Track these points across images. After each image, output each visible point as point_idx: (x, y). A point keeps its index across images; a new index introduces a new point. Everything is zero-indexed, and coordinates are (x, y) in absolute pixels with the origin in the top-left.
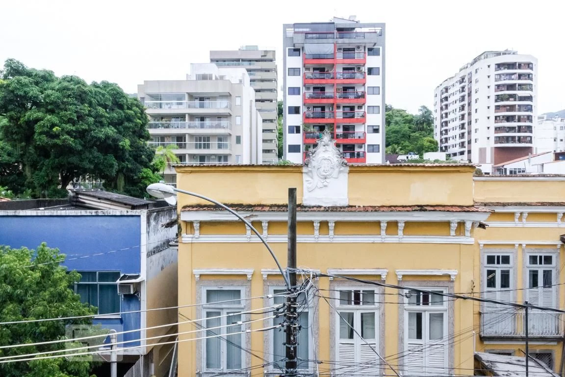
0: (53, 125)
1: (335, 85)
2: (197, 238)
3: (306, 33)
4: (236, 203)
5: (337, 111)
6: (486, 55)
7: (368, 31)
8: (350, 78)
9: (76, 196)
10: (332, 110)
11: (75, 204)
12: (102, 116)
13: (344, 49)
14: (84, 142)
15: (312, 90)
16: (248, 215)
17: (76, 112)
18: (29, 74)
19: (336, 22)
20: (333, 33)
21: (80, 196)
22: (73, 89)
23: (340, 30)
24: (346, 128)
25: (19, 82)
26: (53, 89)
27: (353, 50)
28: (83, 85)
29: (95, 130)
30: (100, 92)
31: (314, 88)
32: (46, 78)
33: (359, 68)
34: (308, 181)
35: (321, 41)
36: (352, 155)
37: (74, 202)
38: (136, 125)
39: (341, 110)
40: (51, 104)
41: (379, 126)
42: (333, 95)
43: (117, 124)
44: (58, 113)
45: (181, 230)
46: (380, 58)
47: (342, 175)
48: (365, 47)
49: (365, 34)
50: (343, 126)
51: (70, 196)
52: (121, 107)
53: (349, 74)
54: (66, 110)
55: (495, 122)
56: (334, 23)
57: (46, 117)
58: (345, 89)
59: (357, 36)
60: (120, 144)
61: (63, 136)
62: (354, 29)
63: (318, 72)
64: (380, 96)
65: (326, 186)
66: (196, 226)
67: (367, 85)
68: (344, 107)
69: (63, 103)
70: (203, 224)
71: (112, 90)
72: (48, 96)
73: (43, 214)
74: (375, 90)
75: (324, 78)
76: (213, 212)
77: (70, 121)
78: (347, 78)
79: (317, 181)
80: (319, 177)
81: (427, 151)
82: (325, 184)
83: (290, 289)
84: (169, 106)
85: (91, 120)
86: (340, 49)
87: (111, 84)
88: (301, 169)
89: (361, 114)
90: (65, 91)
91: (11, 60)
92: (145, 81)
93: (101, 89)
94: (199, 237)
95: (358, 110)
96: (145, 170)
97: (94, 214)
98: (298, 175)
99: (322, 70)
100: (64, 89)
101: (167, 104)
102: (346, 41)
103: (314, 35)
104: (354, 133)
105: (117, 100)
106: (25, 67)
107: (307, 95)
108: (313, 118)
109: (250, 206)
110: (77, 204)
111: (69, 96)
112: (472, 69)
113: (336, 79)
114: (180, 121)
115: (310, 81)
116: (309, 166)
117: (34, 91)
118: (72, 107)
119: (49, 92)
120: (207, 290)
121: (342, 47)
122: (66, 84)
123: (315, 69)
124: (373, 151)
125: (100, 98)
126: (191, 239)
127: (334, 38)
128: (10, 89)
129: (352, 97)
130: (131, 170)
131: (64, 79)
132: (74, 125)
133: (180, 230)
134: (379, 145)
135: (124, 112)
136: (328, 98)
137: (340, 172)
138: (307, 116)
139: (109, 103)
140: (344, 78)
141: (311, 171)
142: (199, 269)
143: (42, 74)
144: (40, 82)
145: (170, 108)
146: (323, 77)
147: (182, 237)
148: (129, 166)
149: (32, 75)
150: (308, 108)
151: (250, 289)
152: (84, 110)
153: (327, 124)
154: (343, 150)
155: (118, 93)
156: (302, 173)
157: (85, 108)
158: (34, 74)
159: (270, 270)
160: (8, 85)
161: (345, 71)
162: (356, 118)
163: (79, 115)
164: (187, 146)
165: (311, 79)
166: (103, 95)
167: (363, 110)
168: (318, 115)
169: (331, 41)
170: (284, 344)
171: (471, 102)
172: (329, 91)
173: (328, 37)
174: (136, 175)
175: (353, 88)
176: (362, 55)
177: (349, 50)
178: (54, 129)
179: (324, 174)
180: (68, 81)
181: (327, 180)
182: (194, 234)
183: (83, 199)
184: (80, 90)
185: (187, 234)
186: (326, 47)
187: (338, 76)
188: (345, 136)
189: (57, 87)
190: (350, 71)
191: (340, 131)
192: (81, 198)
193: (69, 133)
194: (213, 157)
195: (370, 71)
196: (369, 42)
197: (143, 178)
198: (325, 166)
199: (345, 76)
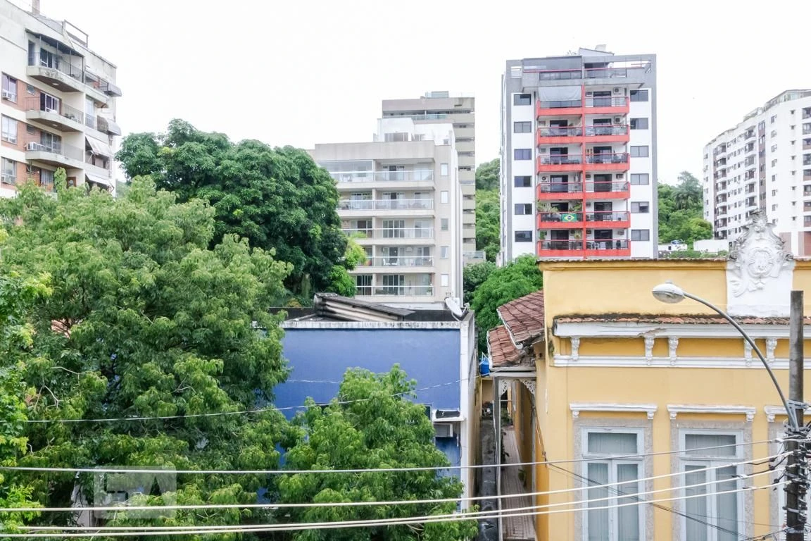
0: (234, 207)
1: (584, 145)
2: (576, 361)
3: (541, 72)
4: (630, 312)
5: (586, 181)
6: (788, 95)
7: (630, 66)
8: (604, 135)
9: (323, 303)
10: (579, 180)
11: (321, 313)
12: (291, 194)
13: (594, 92)
14: (269, 229)
15: (548, 153)
16: (653, 329)
17: (262, 189)
18: (200, 140)
19: (584, 55)
20: (581, 71)
21: (328, 303)
22: (257, 158)
23: (588, 66)
24: (599, 206)
25: (189, 150)
26: (231, 158)
27: (609, 93)
28: (269, 152)
29: (283, 213)
30: (286, 162)
31: (552, 150)
32: (220, 144)
33: (618, 120)
34: (734, 281)
35: (562, 82)
36: (609, 245)
37: (321, 310)
38: (328, 206)
39: (592, 180)
40: (230, 179)
41: (648, 202)
42: (580, 160)
43: (306, 204)
44: (239, 192)
45: (554, 349)
46: (648, 104)
47: (784, 272)
48: (626, 89)
49: (628, 71)
50: (595, 203)
51: (316, 304)
52: (309, 180)
53: (603, 129)
54: (249, 187)
55: (805, 195)
56: (580, 57)
57: (224, 196)
58: (597, 150)
59: (615, 74)
60: (311, 231)
61: (245, 221)
62: (607, 64)
63: (557, 126)
64: (649, 160)
65: (760, 289)
66: (575, 343)
67: (629, 144)
68: (596, 176)
69: (246, 177)
70: (584, 340)
71: (299, 158)
72: (227, 168)
73: (328, 327)
74: (641, 151)
75: (566, 136)
76: (604, 325)
77: (255, 201)
78: (601, 135)
79: (747, 281)
80: (751, 276)
81: (697, 239)
82: (760, 285)
83: (798, 431)
84: (349, 178)
85: (280, 199)
86: (589, 93)
87: (296, 150)
88: (723, 265)
89: (621, 186)
90: (247, 161)
91: (177, 121)
92: (316, 145)
93: (286, 156)
94: (578, 359)
95: (617, 180)
96: (336, 267)
97: (396, 327)
98: (719, 273)
99: (563, 123)
100: (246, 159)
101: (346, 176)
102: (600, 81)
103: (553, 75)
104: (611, 213)
105: (306, 171)
106: (194, 129)
107: (543, 160)
108: (551, 192)
109: (650, 316)
110: (324, 313)
111: (252, 167)
112: (766, 117)
113: (585, 136)
114: (364, 199)
115: (547, 140)
116: (738, 260)
117: (208, 161)
118: (257, 183)
119: (226, 162)
120: (589, 433)
121: (593, 91)
122: (247, 151)
123: (552, 122)
124: (640, 239)
125: (286, 169)
126: (566, 362)
127: (581, 78)
128: (180, 159)
129: (606, 161)
130: (318, 268)
131: (245, 144)
132: (259, 207)
133: (551, 349)
134: (648, 230)
135: (314, 188)
136: (573, 163)
137: (783, 269)
138: (543, 189)
139: (297, 176)
140: (596, 135)
141: (739, 269)
142: (577, 403)
143: (215, 138)
144: (214, 150)
145: (350, 181)
146: (565, 134)
147: (555, 359)
148: (318, 262)
149: (203, 140)
150: (544, 178)
151: (652, 433)
152: (271, 186)
153: (571, 201)
154: (595, 238)
155: (307, 162)
156: (725, 270)
157: (272, 184)
158: (206, 139)
159: (682, 406)
160: (176, 155)
161: (597, 125)
162: (613, 191)
163: (265, 192)
164: (374, 233)
165: (549, 136)
166: (290, 165)
167: (624, 180)
168: (558, 188)
169: (577, 81)
170: (784, 508)
171: (764, 165)
172: (573, 154)
173: (572, 77)
174: (325, 275)
175: (609, 148)
176: (622, 101)
177: (602, 94)
178: (235, 213)
179: (759, 271)
180: (251, 148)
181: (763, 280)
182: (571, 354)
183: (332, 306)
184: (267, 158)
185: (561, 355)
186: (571, 91)
187: (588, 131)
188: (598, 217)
189: (237, 156)
190: (605, 125)
191: (590, 211)
192: (329, 306)
193: (252, 218)
194: (409, 249)
195: (634, 123)
196: (632, 81)
197: (335, 278)
198: (761, 260)
199: (598, 131)
